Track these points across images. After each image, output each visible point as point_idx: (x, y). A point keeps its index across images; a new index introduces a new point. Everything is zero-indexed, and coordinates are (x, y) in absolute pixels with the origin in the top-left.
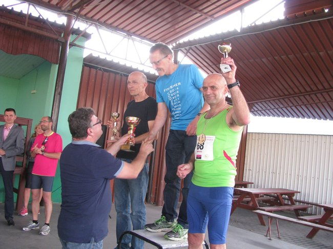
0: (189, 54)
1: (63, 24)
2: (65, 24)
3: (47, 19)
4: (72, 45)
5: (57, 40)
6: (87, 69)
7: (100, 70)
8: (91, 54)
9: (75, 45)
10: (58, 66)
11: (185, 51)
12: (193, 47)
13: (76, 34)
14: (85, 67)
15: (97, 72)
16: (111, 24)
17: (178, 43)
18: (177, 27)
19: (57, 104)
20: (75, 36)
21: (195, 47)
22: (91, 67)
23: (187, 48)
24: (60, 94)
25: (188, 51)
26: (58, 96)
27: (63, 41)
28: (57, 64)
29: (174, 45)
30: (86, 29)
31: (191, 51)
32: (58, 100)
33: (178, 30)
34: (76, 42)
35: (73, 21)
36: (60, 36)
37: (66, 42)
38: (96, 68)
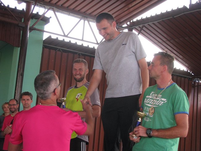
0: (142, 31)
1: (23, 9)
2: (25, 10)
3: (8, 6)
4: (32, 29)
5: (18, 25)
6: (47, 50)
7: (59, 50)
8: (50, 37)
9: (35, 29)
10: (19, 48)
11: (139, 29)
12: (146, 25)
13: (36, 19)
14: (45, 49)
15: (56, 53)
16: (68, 7)
17: (132, 21)
18: (130, 6)
19: (20, 84)
20: (34, 21)
21: (149, 24)
22: (50, 48)
23: (141, 26)
24: (22, 75)
25: (142, 29)
26: (21, 77)
27: (24, 26)
28: (19, 47)
29: (129, 23)
30: (44, 14)
31: (144, 28)
32: (20, 80)
33: (132, 9)
34: (36, 27)
35: (33, 6)
36: (21, 21)
37: (27, 26)
38: (55, 49)
